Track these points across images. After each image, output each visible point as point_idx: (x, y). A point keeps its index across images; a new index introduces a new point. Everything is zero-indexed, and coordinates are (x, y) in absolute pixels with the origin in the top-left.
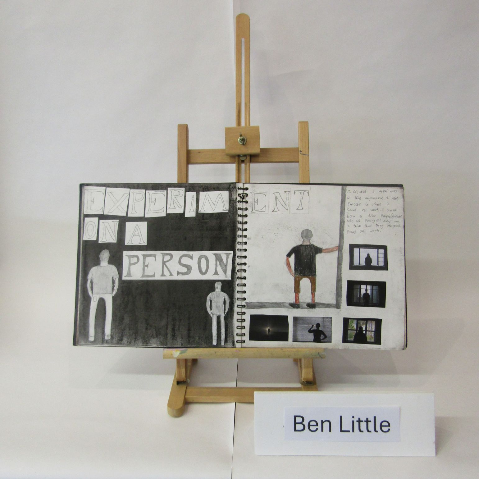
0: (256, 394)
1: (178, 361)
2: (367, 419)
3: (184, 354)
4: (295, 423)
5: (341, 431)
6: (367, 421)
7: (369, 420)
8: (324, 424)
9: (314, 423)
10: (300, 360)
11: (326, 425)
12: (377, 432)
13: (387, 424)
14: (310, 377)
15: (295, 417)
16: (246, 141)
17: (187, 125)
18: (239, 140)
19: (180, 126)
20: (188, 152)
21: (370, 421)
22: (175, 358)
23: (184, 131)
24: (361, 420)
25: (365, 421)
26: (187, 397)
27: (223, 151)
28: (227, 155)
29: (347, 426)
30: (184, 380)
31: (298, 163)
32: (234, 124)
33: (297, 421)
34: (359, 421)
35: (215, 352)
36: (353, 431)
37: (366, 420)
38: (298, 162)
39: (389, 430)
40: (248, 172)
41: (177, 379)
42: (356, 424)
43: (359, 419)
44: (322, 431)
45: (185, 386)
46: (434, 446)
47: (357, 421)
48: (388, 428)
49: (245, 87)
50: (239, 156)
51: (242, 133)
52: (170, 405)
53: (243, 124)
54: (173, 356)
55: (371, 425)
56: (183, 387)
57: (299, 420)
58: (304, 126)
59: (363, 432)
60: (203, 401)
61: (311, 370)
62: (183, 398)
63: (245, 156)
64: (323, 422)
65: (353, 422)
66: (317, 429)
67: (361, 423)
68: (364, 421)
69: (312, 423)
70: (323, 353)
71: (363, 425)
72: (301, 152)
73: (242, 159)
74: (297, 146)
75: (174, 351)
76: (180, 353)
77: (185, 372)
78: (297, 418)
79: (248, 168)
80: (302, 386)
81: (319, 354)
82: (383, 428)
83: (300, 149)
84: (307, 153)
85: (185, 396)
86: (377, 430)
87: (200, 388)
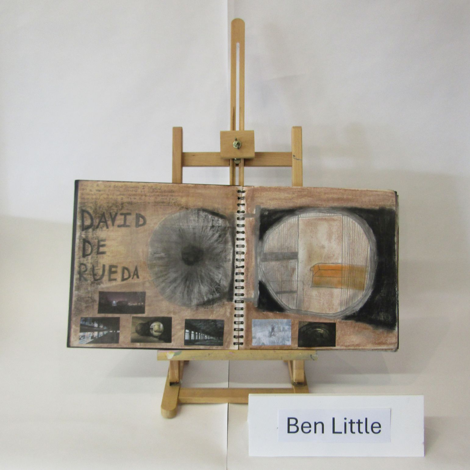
0: (252, 397)
1: (172, 362)
2: (359, 421)
3: (178, 356)
4: (289, 425)
5: (334, 432)
6: (359, 423)
7: (361, 421)
8: (317, 426)
9: (307, 425)
10: (291, 362)
11: (319, 426)
12: (368, 433)
13: (378, 425)
14: (302, 378)
15: (289, 419)
16: (240, 145)
17: (182, 127)
18: (234, 144)
19: (175, 129)
20: (183, 155)
21: (362, 423)
22: (169, 360)
23: (178, 133)
24: (353, 421)
25: (357, 423)
26: (180, 398)
27: (218, 154)
28: (222, 158)
29: (339, 427)
30: (177, 381)
31: (291, 168)
32: (228, 128)
33: (291, 423)
34: (351, 423)
35: (209, 354)
36: (345, 432)
37: (357, 421)
38: (291, 166)
39: (380, 431)
40: (242, 175)
41: (170, 381)
42: (348, 426)
43: (351, 420)
44: (315, 432)
46: (423, 447)
47: (349, 423)
48: (380, 429)
50: (233, 160)
51: (237, 138)
52: (163, 406)
53: (237, 129)
54: (167, 358)
55: (363, 427)
56: (176, 389)
57: (292, 422)
58: (298, 131)
59: (354, 433)
60: (197, 402)
61: (302, 372)
62: (176, 399)
63: (239, 159)
65: (345, 424)
66: (310, 431)
67: (353, 424)
68: (356, 423)
69: (305, 425)
71: (355, 426)
72: (295, 157)
73: (236, 162)
74: (290, 151)
75: (168, 353)
76: (174, 355)
77: (178, 373)
78: (291, 420)
79: (242, 171)
80: (294, 387)
81: (311, 356)
82: (374, 429)
83: (293, 154)
84: (300, 158)
85: (178, 397)
86: (368, 431)
87: (193, 389)
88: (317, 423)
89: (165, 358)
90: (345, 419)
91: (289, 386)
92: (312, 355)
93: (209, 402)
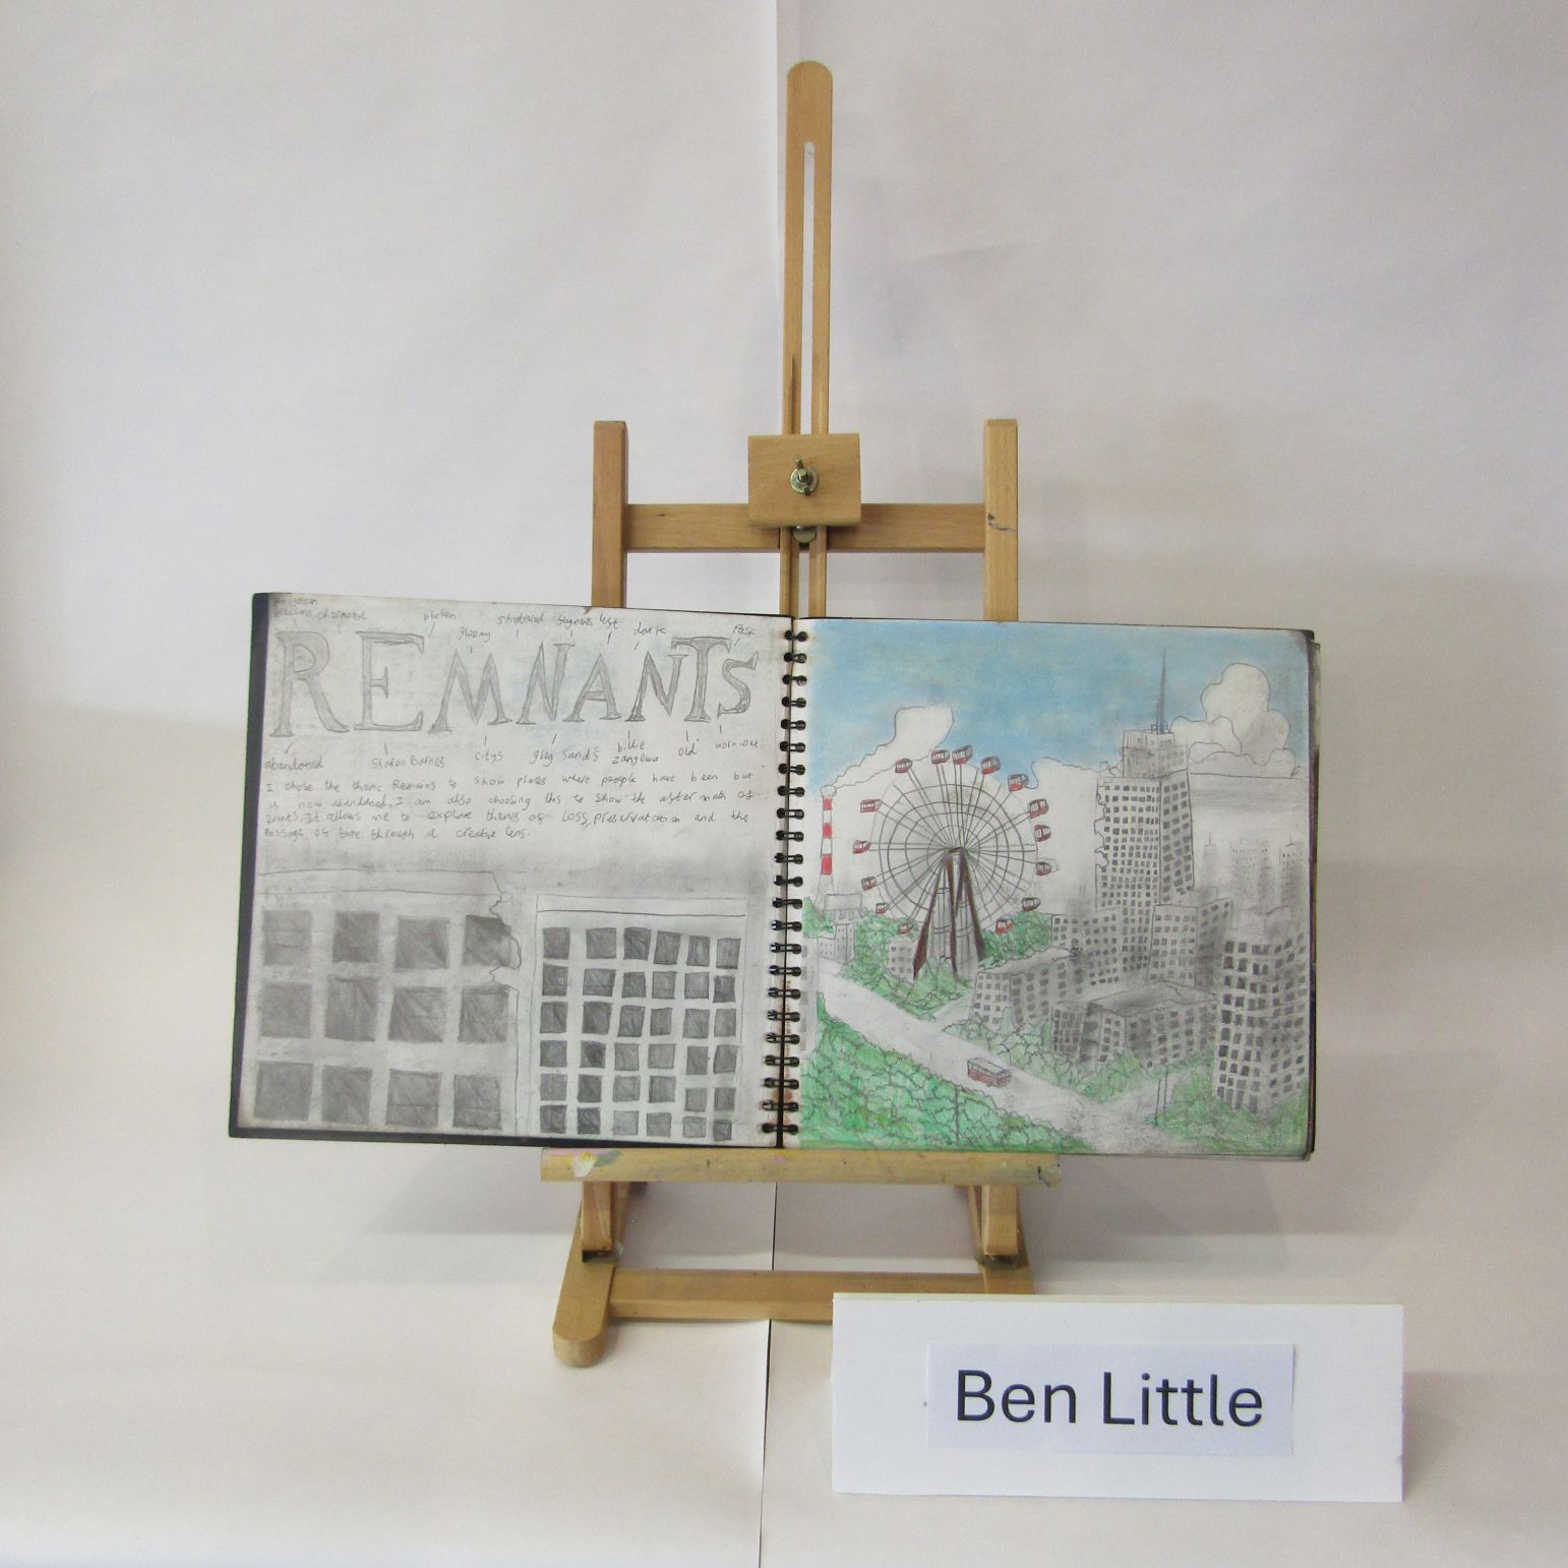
0: (843, 1304)
1: (589, 1187)
2: (1191, 1383)
3: (607, 1168)
4: (963, 1394)
5: (1108, 1419)
6: (1191, 1390)
7: (1196, 1386)
8: (1054, 1397)
9: (1021, 1395)
10: (978, 1191)
11: (1060, 1400)
12: (1220, 1423)
13: (1251, 1400)
14: (1009, 1244)
15: (963, 1375)
16: (815, 482)
17: (624, 423)
18: (794, 480)
19: (601, 428)
20: (628, 513)
21: (1200, 1391)
22: (579, 1179)
23: (613, 442)
24: (1171, 1386)
25: (1184, 1391)
26: (617, 1301)
27: (742, 508)
28: (753, 525)
29: (1126, 1403)
30: (605, 1248)
31: (981, 554)
32: (776, 427)
33: (968, 1388)
34: (1166, 1390)
35: (708, 1163)
36: (1146, 1421)
37: (1185, 1386)
38: (981, 550)
39: (1258, 1418)
40: (819, 581)
41: (583, 1245)
42: (1156, 1400)
43: (1166, 1383)
44: (1048, 1418)
45: (611, 1267)
46: (1397, 1471)
47: (1158, 1390)
48: (1257, 1411)
49: (815, 305)
50: (792, 530)
51: (805, 458)
52: (561, 1327)
53: (806, 427)
54: (573, 1173)
55: (1202, 1403)
56: (604, 1270)
57: (974, 1384)
58: (1004, 433)
59: (1174, 1423)
60: (667, 1315)
61: (1011, 1222)
62: (603, 1305)
63: (811, 528)
64: (1049, 1392)
65: (1146, 1392)
66: (1031, 1414)
67: (1171, 1396)
68: (1179, 1390)
69: (1014, 1396)
70: (1052, 1171)
71: (1178, 1402)
72: (993, 522)
73: (800, 538)
74: (977, 500)
75: (576, 1158)
76: (596, 1165)
77: (608, 1223)
78: (968, 1379)
79: (818, 567)
80: (983, 1271)
81: (1039, 1171)
82: (1238, 1411)
83: (988, 511)
84: (1012, 526)
85: (609, 1299)
86: (1220, 1417)
87: (658, 1272)
88: (1053, 1387)
89: (567, 1175)
90: (1146, 1377)
91: (970, 1267)
92: (1043, 1169)
93: (709, 1316)
